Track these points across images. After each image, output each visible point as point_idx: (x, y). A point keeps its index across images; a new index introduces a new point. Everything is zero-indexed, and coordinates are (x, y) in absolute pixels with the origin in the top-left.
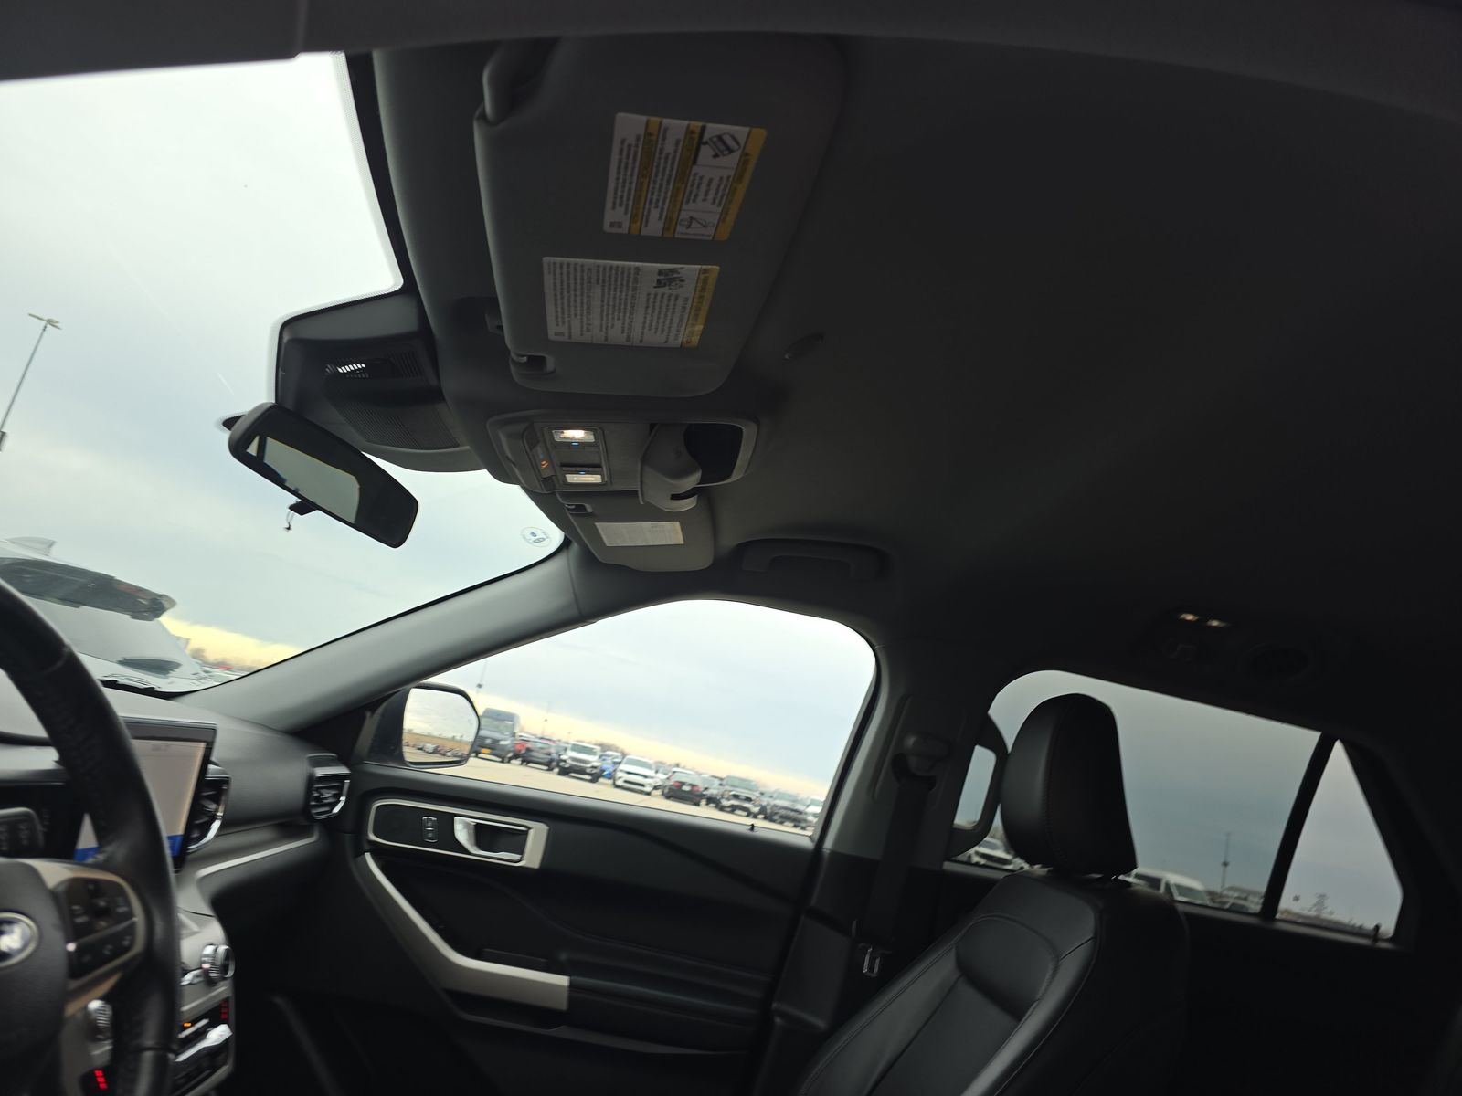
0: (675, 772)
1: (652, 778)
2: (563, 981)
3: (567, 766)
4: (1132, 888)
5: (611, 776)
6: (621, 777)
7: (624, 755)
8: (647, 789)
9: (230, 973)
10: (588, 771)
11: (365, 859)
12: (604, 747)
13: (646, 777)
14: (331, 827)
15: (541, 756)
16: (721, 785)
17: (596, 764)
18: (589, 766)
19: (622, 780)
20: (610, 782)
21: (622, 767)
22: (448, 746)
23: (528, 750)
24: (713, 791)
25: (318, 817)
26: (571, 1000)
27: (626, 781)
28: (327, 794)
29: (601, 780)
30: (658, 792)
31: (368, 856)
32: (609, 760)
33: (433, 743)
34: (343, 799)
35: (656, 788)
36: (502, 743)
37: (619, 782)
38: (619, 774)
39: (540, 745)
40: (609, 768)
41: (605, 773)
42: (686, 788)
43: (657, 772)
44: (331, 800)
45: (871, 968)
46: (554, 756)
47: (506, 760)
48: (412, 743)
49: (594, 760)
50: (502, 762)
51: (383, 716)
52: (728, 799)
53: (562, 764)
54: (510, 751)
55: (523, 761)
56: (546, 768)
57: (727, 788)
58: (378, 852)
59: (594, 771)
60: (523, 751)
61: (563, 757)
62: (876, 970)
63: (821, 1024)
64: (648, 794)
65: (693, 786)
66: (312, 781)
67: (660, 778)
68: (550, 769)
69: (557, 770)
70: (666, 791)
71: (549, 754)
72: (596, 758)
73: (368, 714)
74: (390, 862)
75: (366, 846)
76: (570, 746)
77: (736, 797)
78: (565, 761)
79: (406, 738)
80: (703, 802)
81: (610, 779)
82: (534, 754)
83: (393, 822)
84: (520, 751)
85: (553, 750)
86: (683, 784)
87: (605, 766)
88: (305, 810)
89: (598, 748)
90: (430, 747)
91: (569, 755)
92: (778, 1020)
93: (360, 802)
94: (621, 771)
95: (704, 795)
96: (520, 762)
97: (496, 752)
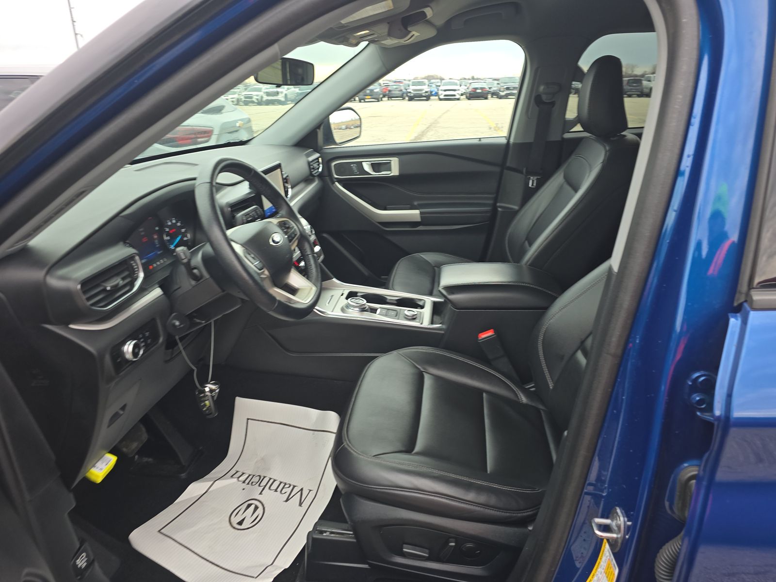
0: (471, 83)
1: (459, 90)
2: (417, 212)
3: (412, 95)
4: (626, 138)
5: (437, 94)
6: (442, 94)
7: (442, 79)
8: (457, 97)
9: (314, 232)
10: (424, 95)
11: (336, 185)
12: (429, 78)
13: (455, 90)
14: (321, 176)
15: (398, 92)
16: (498, 84)
17: (427, 90)
18: (424, 91)
19: (443, 95)
20: (437, 97)
21: (440, 88)
22: (351, 123)
23: (390, 91)
24: (494, 89)
25: (316, 175)
26: (421, 217)
27: (445, 96)
28: (315, 165)
29: (432, 98)
30: (464, 97)
31: (337, 183)
32: (434, 86)
33: (344, 125)
34: (321, 165)
35: (462, 95)
36: (375, 91)
37: (442, 97)
38: (440, 92)
39: (395, 87)
40: (434, 89)
41: (433, 93)
42: (479, 91)
43: (461, 86)
44: (318, 167)
45: (532, 185)
46: (404, 90)
47: (380, 99)
48: (336, 128)
49: (426, 88)
50: (378, 101)
51: (323, 129)
52: (503, 92)
53: (409, 94)
54: (381, 94)
55: (388, 98)
56: (402, 99)
57: (502, 85)
58: (339, 181)
59: (427, 94)
60: (387, 92)
61: (408, 90)
62: (535, 185)
63: (516, 208)
64: (458, 99)
65: (482, 89)
66: (309, 163)
67: (463, 89)
68: (404, 99)
69: (407, 98)
70: (468, 95)
71: (401, 91)
72: (427, 86)
73: (318, 130)
74: (346, 184)
75: (335, 180)
76: (410, 83)
77: (508, 89)
78: (410, 92)
79: (333, 127)
80: (489, 96)
81: (436, 96)
82: (393, 92)
83: (340, 169)
84: (385, 92)
85: (402, 88)
86: (476, 89)
87: (432, 89)
88: (311, 174)
89: (426, 81)
90: (344, 127)
91: (411, 89)
92: (499, 209)
93: (327, 164)
94: (441, 90)
95: (490, 92)
96: (387, 99)
97: (374, 96)
